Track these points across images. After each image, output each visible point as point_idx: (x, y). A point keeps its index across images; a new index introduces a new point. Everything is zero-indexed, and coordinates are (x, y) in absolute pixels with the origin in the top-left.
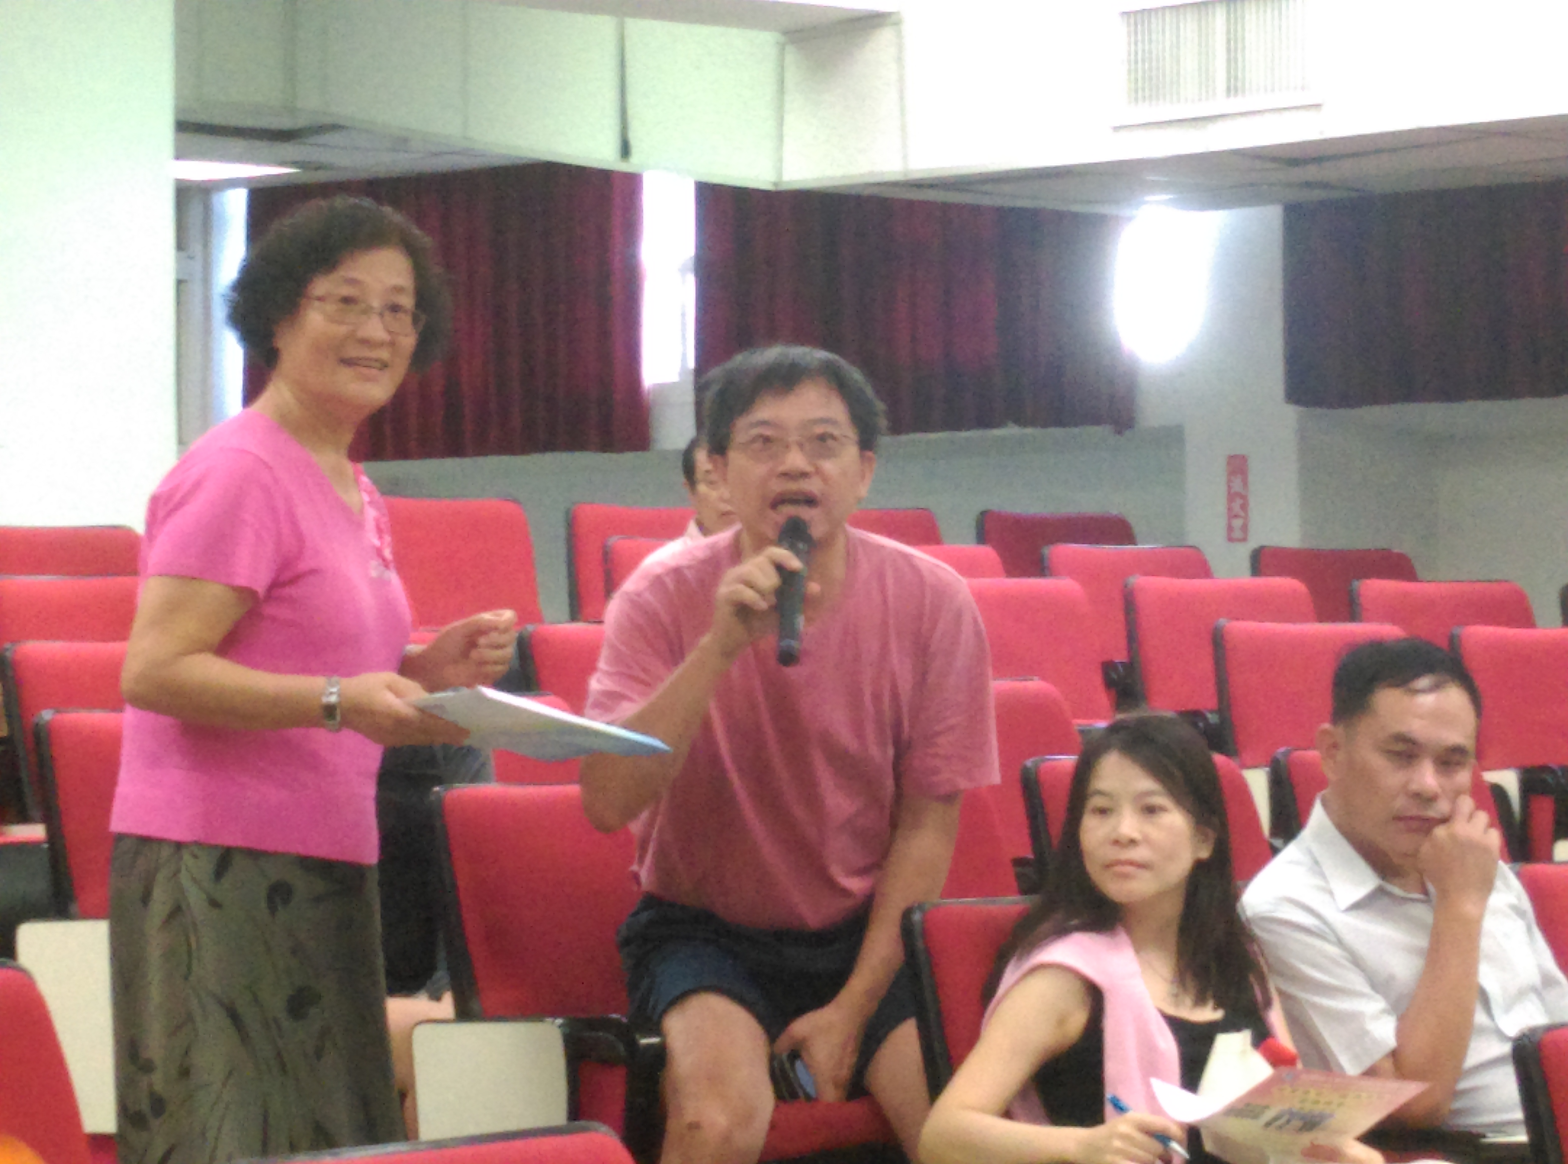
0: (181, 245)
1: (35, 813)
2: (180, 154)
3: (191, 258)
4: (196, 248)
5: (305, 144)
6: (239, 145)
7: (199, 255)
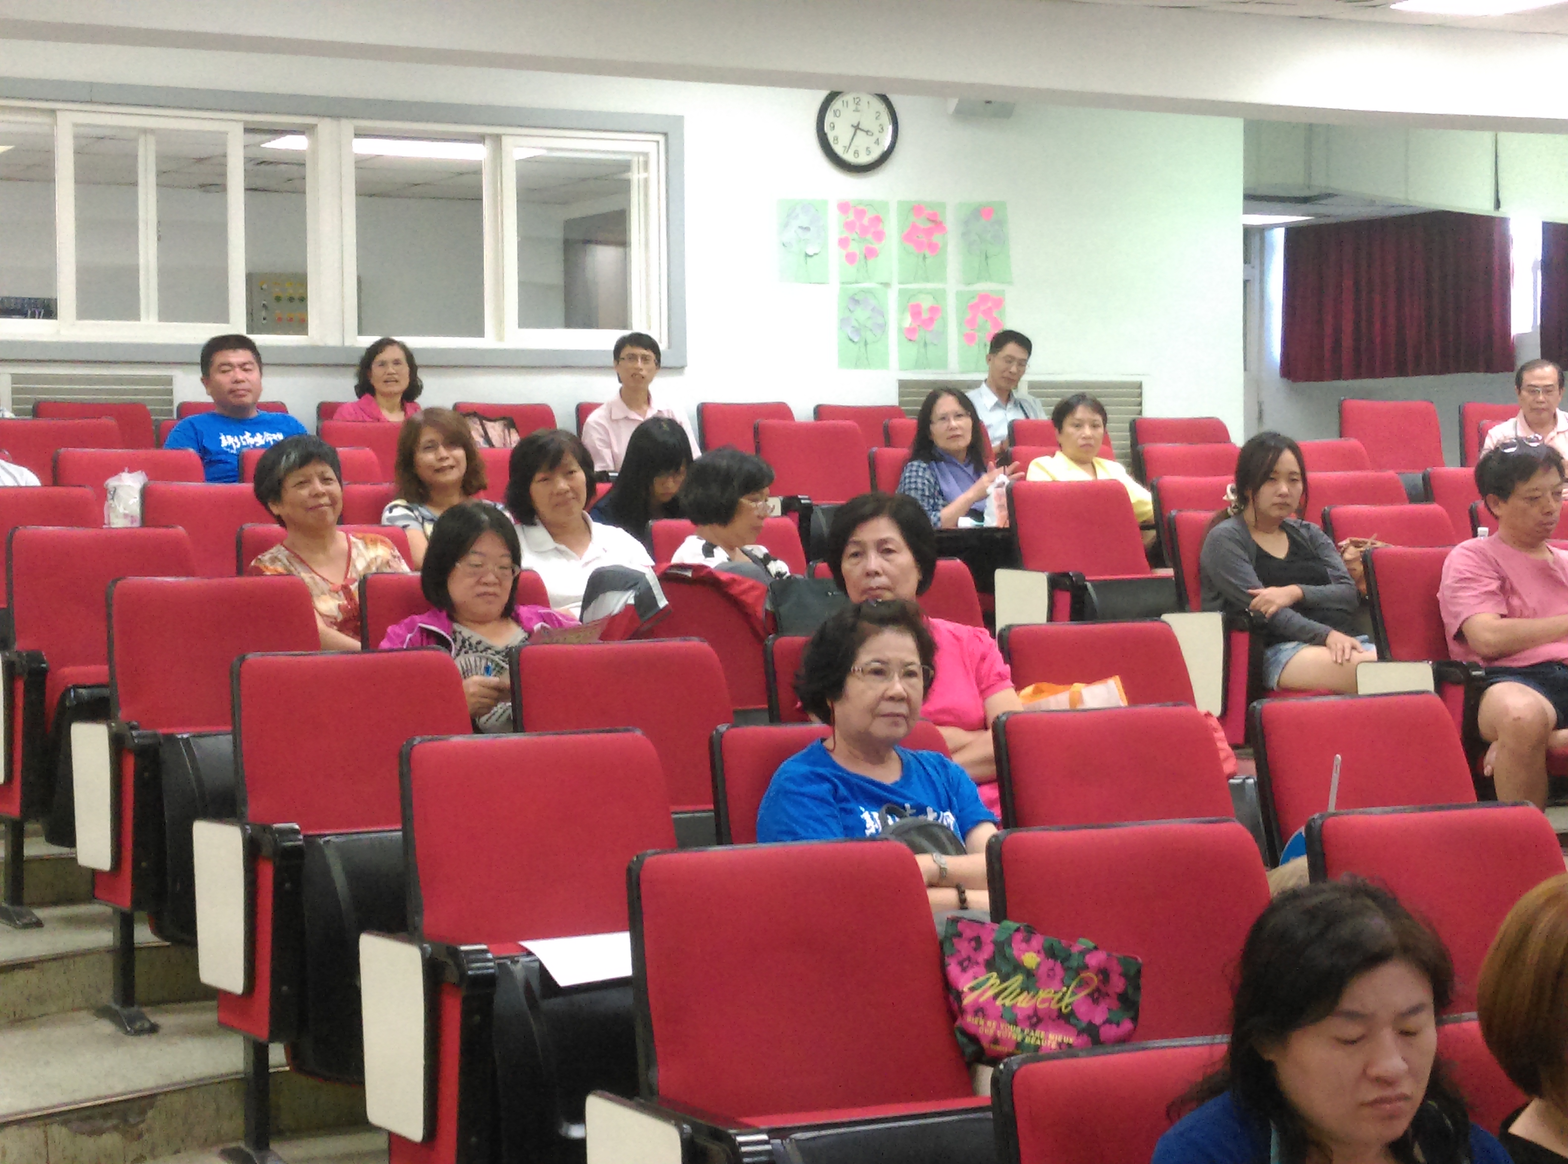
0: (1246, 261)
1: (1168, 562)
2: (1246, 211)
3: (1253, 267)
4: (1256, 262)
5: (1316, 204)
6: (1279, 206)
7: (1257, 266)
